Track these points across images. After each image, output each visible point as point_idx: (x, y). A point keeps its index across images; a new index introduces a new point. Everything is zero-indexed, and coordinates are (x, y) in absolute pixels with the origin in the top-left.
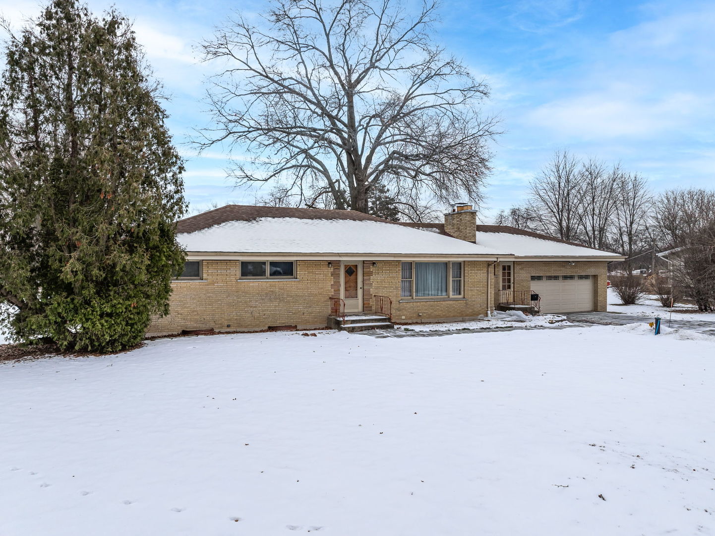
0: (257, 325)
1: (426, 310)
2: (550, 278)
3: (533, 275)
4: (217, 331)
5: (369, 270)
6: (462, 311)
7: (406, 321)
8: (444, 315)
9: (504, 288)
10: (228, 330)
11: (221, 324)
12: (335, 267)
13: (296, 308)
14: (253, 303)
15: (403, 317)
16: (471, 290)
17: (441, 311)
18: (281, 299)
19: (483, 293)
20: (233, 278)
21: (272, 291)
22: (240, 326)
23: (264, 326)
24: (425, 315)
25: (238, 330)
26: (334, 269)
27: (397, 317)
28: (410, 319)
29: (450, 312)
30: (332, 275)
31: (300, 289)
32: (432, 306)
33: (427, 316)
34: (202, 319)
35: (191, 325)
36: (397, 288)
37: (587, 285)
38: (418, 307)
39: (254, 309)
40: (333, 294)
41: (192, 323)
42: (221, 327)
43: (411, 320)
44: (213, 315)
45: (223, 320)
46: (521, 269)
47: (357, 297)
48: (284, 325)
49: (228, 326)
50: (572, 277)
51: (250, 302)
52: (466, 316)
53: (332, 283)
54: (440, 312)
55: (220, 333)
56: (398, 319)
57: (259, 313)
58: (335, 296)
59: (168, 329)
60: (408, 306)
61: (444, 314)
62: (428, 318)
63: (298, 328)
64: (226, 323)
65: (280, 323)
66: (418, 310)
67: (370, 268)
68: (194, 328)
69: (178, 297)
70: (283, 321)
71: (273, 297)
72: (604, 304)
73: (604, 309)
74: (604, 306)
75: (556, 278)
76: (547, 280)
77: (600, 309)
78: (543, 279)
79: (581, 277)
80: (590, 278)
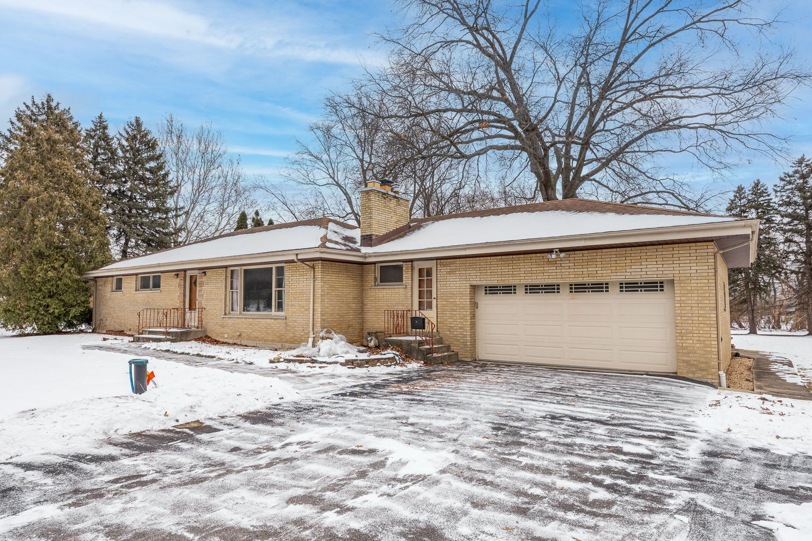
1: (246, 328)
2: (533, 289)
3: (474, 283)
4: (125, 333)
5: (201, 280)
6: (281, 335)
7: (228, 341)
8: (263, 338)
9: (422, 306)
10: (129, 333)
15: (226, 335)
16: (292, 305)
17: (260, 331)
19: (306, 310)
20: (133, 290)
21: (149, 302)
22: (134, 330)
24: (244, 335)
25: (133, 333)
26: (180, 280)
28: (232, 338)
29: (269, 334)
30: (178, 286)
31: (161, 300)
32: (251, 325)
33: (246, 337)
34: (121, 323)
36: (221, 300)
38: (238, 324)
40: (179, 305)
41: (117, 325)
42: (127, 330)
44: (125, 320)
49: (130, 330)
52: (286, 342)
53: (179, 294)
54: (258, 333)
56: (221, 337)
60: (230, 322)
61: (262, 336)
62: (247, 340)
64: (129, 327)
66: (239, 328)
68: (117, 329)
69: (113, 304)
72: (702, 360)
73: (704, 373)
74: (706, 363)
75: (551, 289)
76: (526, 293)
77: (688, 372)
78: (517, 291)
79: (630, 287)
80: (665, 288)
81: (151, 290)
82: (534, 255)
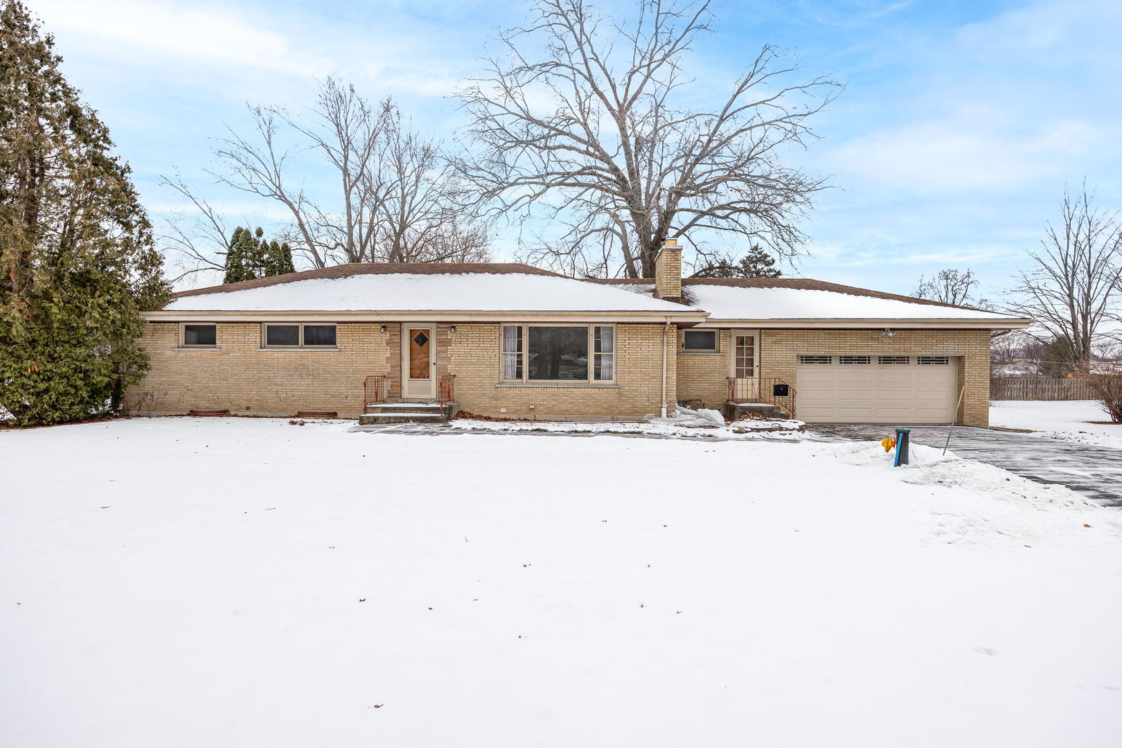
0: (282, 410)
1: (543, 400)
2: (847, 360)
3: (802, 353)
4: (233, 413)
5: (444, 337)
6: (613, 406)
7: (507, 416)
8: (576, 410)
9: (739, 374)
10: (248, 413)
11: (238, 405)
12: (392, 333)
13: (336, 388)
14: (278, 380)
15: (503, 410)
16: (630, 373)
17: (572, 403)
18: (316, 375)
19: (653, 378)
20: (252, 347)
21: (303, 365)
22: (263, 409)
23: (292, 411)
24: (542, 408)
25: (260, 414)
26: (390, 336)
27: (492, 410)
28: (514, 413)
29: (589, 406)
30: (388, 344)
31: (341, 363)
32: (554, 395)
33: (546, 411)
34: (216, 398)
35: (203, 405)
36: (492, 365)
37: (942, 376)
38: (528, 395)
39: (280, 388)
40: (389, 370)
41: (204, 402)
42: (239, 409)
43: (516, 415)
44: (229, 393)
45: (241, 400)
46: (776, 343)
47: (428, 377)
48: (320, 411)
49: (248, 408)
50: (902, 360)
51: (275, 377)
52: (619, 414)
53: (389, 355)
54: (569, 405)
55: (236, 416)
56: (493, 412)
57: (286, 394)
58: (391, 374)
59: (176, 408)
60: (512, 392)
62: (546, 414)
63: (339, 416)
64: (244, 405)
65: (314, 408)
66: (529, 400)
67: (447, 334)
68: (206, 408)
69: (187, 368)
70: (318, 406)
71: (305, 372)
72: (980, 413)
73: (980, 422)
74: (982, 415)
75: (863, 360)
76: (841, 363)
77: (970, 422)
78: (832, 361)
79: (925, 360)
80: (949, 362)
81: (302, 347)
82: (860, 331)
